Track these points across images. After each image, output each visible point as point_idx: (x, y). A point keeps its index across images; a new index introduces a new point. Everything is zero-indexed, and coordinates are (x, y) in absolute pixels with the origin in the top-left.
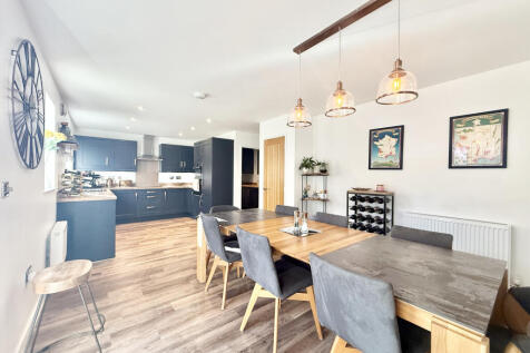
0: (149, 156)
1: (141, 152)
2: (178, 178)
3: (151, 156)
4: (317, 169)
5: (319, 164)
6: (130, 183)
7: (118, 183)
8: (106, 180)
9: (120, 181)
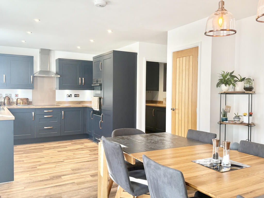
0: (45, 72)
1: (37, 68)
2: (76, 96)
3: (48, 72)
4: (240, 86)
5: (243, 80)
6: (27, 102)
7: (15, 101)
8: (4, 98)
9: (17, 99)
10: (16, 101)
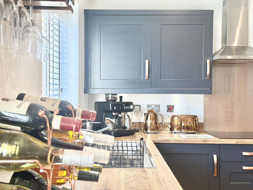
7: (167, 120)
8: (145, 114)
9: (173, 118)
10: (170, 122)
